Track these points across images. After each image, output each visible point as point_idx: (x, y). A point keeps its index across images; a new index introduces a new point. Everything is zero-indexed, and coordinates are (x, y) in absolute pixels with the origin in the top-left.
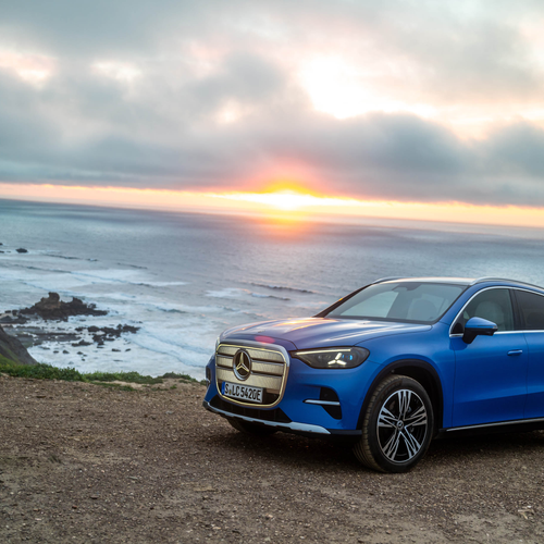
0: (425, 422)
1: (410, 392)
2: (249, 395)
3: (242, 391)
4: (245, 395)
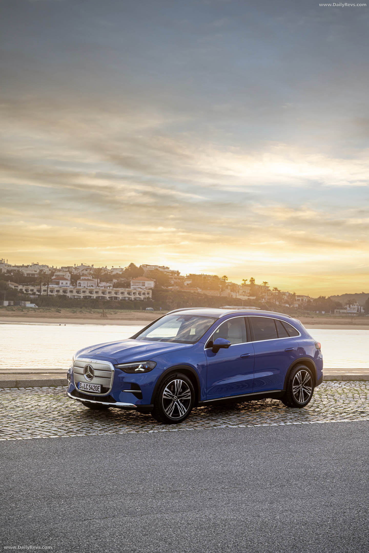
0: (190, 398)
1: (182, 381)
2: (93, 389)
3: (89, 387)
4: (91, 389)
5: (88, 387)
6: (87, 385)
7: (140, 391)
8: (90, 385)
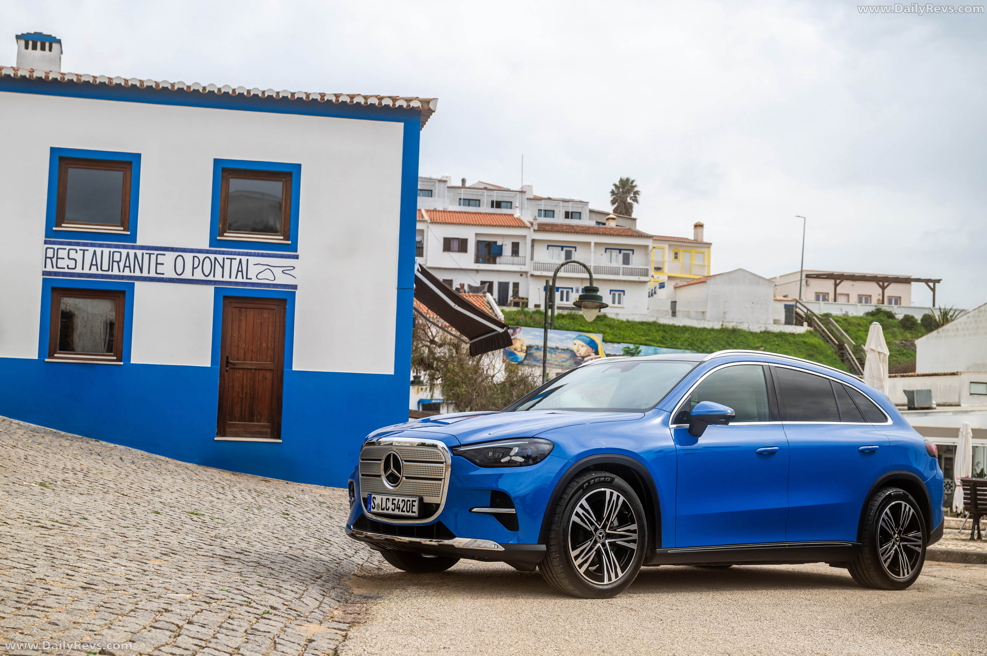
2: (401, 507)
3: (393, 504)
4: (397, 508)
5: (390, 504)
6: (388, 499)
7: (512, 511)
8: (393, 499)
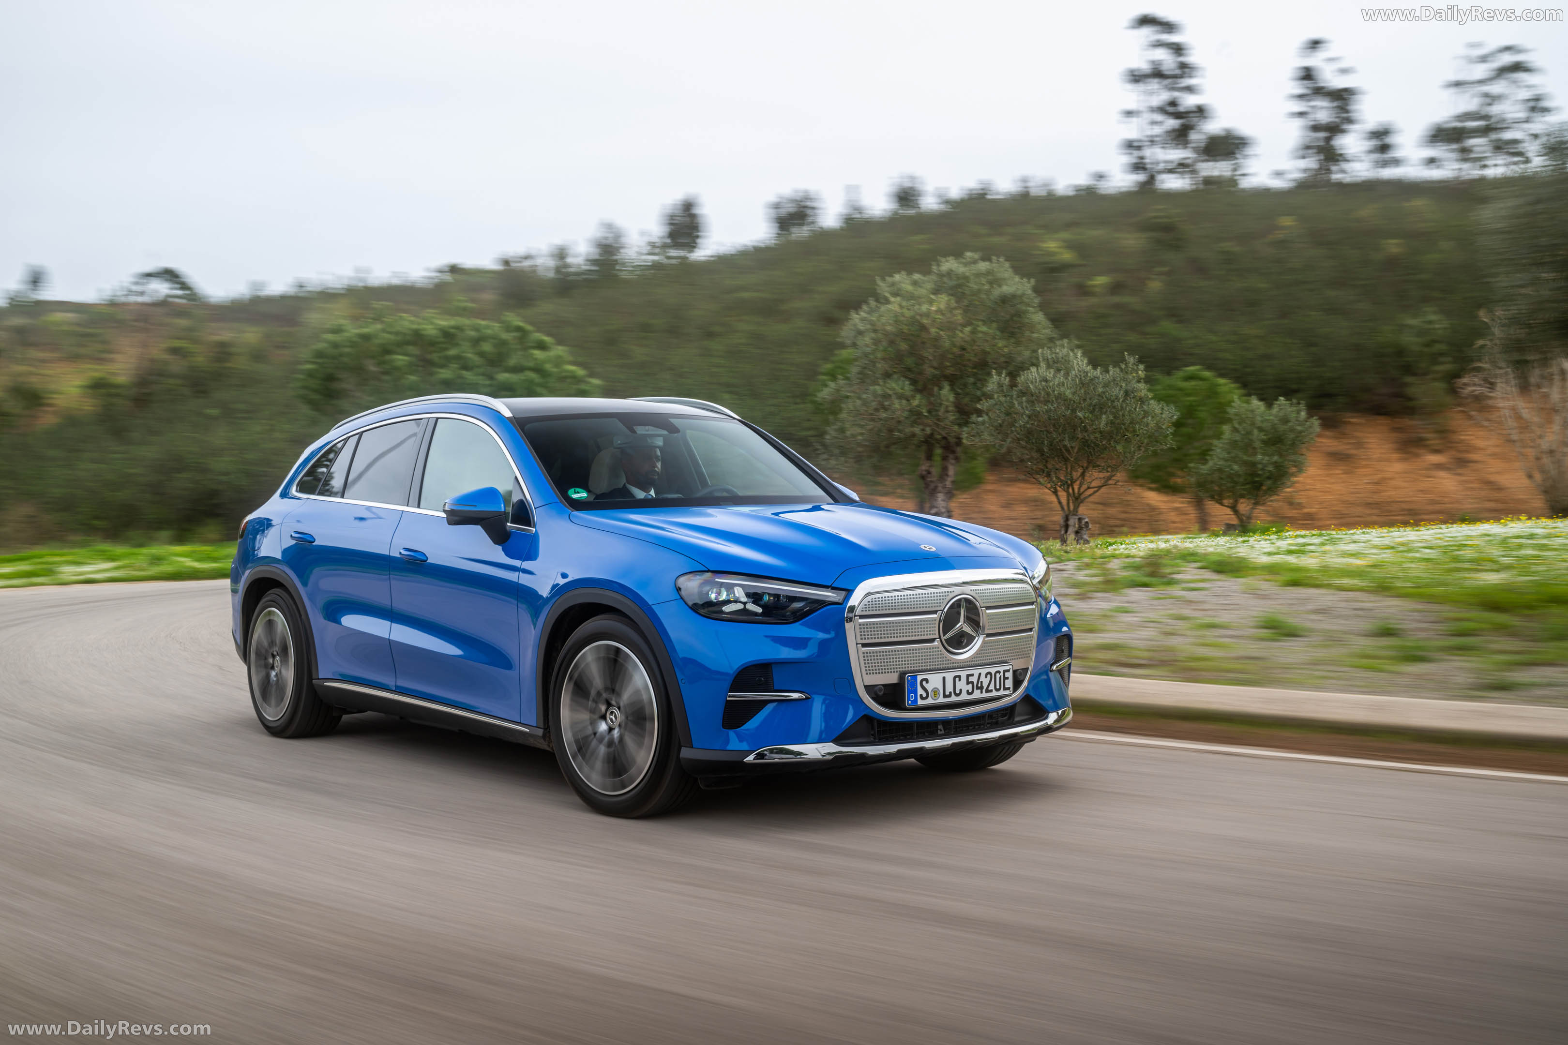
2: (985, 686)
4: (978, 688)
5: (962, 685)
6: (959, 677)
8: (968, 676)
